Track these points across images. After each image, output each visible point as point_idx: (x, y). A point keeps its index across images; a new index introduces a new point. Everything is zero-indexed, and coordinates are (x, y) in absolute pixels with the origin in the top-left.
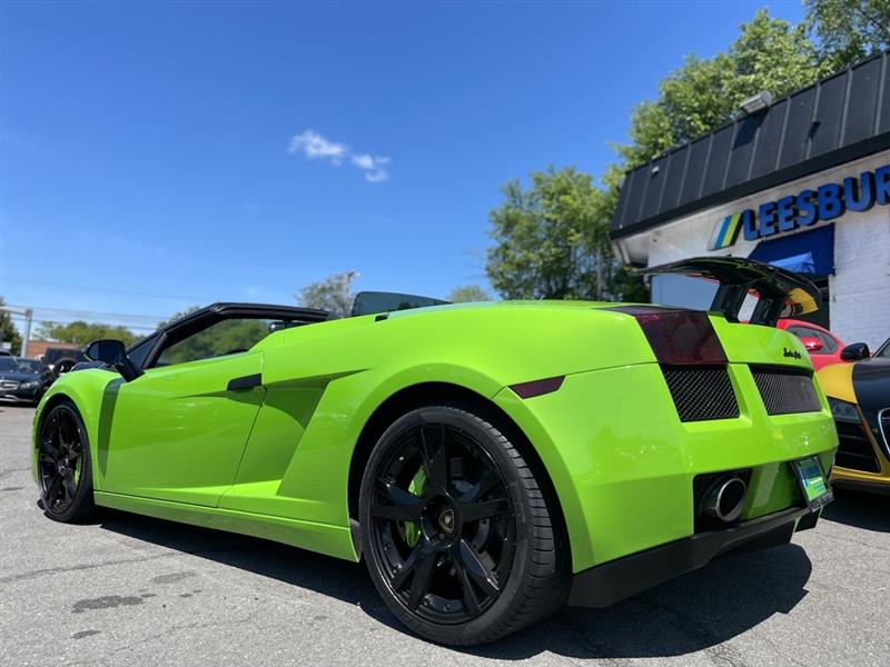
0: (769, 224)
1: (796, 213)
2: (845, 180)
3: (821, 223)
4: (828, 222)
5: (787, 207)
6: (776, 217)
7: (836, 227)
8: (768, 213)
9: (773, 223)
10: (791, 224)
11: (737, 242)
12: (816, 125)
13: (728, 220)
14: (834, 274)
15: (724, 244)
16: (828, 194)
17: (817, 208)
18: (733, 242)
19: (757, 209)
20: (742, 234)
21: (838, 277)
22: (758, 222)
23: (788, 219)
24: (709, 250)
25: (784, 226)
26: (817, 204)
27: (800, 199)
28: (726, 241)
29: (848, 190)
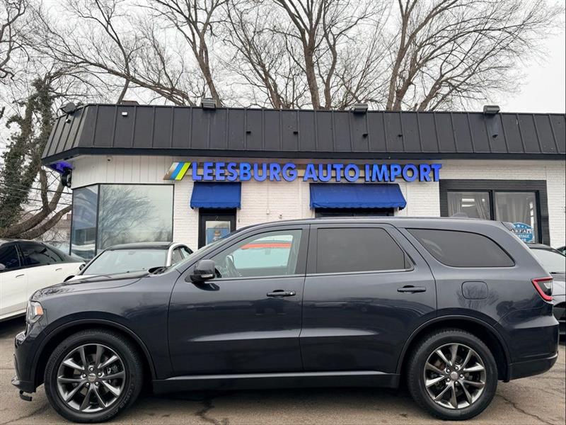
0: (209, 174)
3: (238, 181)
5: (221, 168)
6: (214, 172)
7: (242, 185)
8: (209, 168)
9: (212, 174)
12: (249, 133)
14: (240, 209)
15: (177, 179)
16: (245, 168)
20: (188, 174)
21: (242, 210)
22: (201, 172)
23: (221, 175)
24: (164, 179)
25: (219, 178)
26: (238, 171)
27: (229, 166)
28: (179, 177)
29: (256, 169)
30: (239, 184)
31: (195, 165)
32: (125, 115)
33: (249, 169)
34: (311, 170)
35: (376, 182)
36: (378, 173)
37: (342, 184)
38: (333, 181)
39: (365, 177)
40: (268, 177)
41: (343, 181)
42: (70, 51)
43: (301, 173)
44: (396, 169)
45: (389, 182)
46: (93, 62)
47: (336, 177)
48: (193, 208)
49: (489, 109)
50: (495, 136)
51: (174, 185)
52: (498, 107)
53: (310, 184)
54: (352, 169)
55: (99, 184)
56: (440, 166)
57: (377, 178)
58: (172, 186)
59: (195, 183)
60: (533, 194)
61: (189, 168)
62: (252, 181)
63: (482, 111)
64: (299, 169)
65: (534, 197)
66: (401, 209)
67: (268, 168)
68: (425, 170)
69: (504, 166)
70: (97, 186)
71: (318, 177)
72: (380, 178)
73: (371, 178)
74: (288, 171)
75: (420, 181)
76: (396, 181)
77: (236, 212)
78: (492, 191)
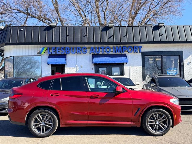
0: (54, 52)
2: (71, 47)
3: (65, 54)
5: (58, 49)
8: (54, 49)
12: (68, 36)
13: (43, 48)
14: (66, 64)
16: (68, 49)
20: (46, 51)
22: (51, 51)
24: (37, 54)
25: (58, 53)
26: (65, 50)
27: (62, 49)
28: (43, 53)
29: (72, 49)
30: (66, 55)
31: (48, 49)
32: (22, 30)
33: (69, 49)
34: (92, 49)
35: (117, 53)
36: (118, 50)
37: (104, 54)
38: (101, 53)
39: (113, 52)
40: (76, 52)
41: (105, 53)
42: (5, 5)
43: (89, 50)
44: (125, 48)
45: (122, 53)
46: (14, 8)
47: (102, 52)
48: (48, 64)
49: (160, 24)
50: (163, 35)
51: (41, 56)
52: (163, 23)
53: (92, 54)
54: (108, 48)
55: (14, 56)
56: (141, 47)
57: (118, 52)
59: (49, 55)
60: (178, 56)
61: (46, 49)
62: (71, 54)
63: (158, 25)
64: (88, 49)
65: (178, 57)
66: (127, 63)
67: (76, 49)
68: (136, 48)
69: (166, 46)
70: (13, 57)
71: (95, 52)
72: (119, 52)
73: (115, 52)
74: (84, 50)
75: (134, 52)
76: (125, 53)
77: (65, 66)
78: (162, 55)
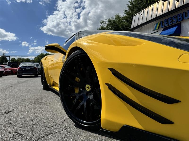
0: (166, 24)
1: (172, 21)
2: (184, 12)
3: (178, 23)
4: (179, 22)
5: (170, 20)
6: (168, 22)
7: (181, 23)
8: (166, 21)
9: (168, 23)
10: (171, 23)
11: (159, 28)
13: (157, 24)
15: (156, 29)
16: (180, 16)
17: (177, 19)
18: (158, 29)
19: (163, 21)
20: (160, 27)
21: (182, 34)
22: (164, 23)
23: (171, 22)
26: (177, 18)
27: (173, 18)
29: (184, 15)
31: (161, 23)
32: (141, 15)
33: (181, 16)
58: (157, 32)
62: (185, 20)
